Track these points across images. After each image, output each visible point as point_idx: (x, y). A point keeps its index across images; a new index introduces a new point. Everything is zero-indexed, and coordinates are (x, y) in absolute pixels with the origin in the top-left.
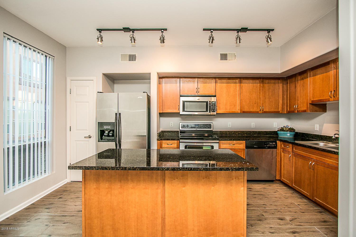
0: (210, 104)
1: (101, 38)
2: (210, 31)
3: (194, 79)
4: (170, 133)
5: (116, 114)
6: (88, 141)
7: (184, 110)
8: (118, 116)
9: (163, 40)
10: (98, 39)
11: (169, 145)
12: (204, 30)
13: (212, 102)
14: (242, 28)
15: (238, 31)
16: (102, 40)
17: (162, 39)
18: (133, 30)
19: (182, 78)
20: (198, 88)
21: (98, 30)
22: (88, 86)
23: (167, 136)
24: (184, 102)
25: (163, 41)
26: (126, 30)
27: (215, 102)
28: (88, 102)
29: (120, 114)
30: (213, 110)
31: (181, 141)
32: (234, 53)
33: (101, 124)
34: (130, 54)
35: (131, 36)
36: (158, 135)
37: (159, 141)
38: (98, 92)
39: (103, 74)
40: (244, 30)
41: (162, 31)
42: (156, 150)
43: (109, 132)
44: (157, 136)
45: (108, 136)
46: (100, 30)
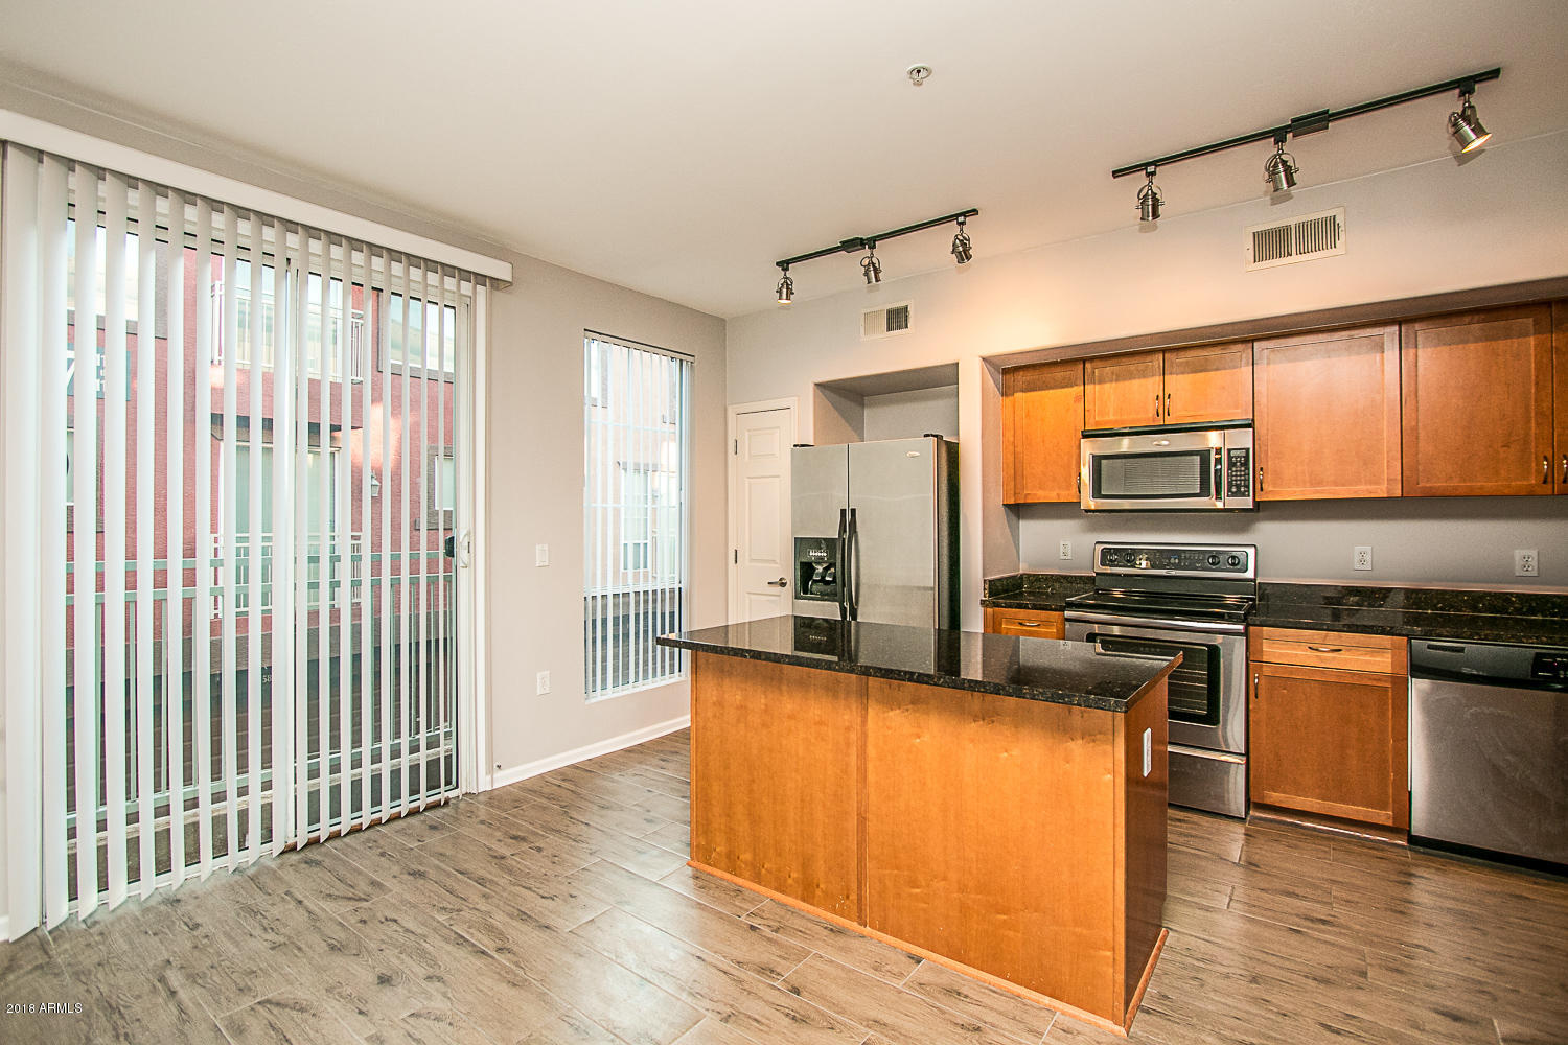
0: (1218, 461)
1: (787, 288)
2: (1144, 172)
3: (1149, 358)
4: (1057, 585)
5: (843, 512)
6: (779, 596)
7: (1097, 493)
8: (848, 517)
9: (966, 251)
10: (780, 291)
11: (1025, 628)
12: (1116, 174)
13: (1229, 451)
14: (1293, 121)
15: (1279, 135)
16: (790, 292)
17: (961, 249)
18: (872, 242)
19: (1092, 359)
20: (1166, 396)
21: (777, 264)
22: (778, 428)
23: (1045, 594)
24: (1097, 460)
25: (963, 252)
26: (850, 245)
27: (1248, 450)
28: (778, 476)
29: (853, 511)
30: (1238, 486)
31: (1067, 614)
32: (1331, 213)
33: (801, 544)
34: (889, 307)
35: (866, 262)
36: (987, 587)
37: (990, 610)
38: (795, 446)
39: (818, 385)
40: (1314, 122)
41: (961, 219)
42: (980, 638)
43: (826, 569)
44: (985, 589)
45: (823, 580)
46: (784, 265)
